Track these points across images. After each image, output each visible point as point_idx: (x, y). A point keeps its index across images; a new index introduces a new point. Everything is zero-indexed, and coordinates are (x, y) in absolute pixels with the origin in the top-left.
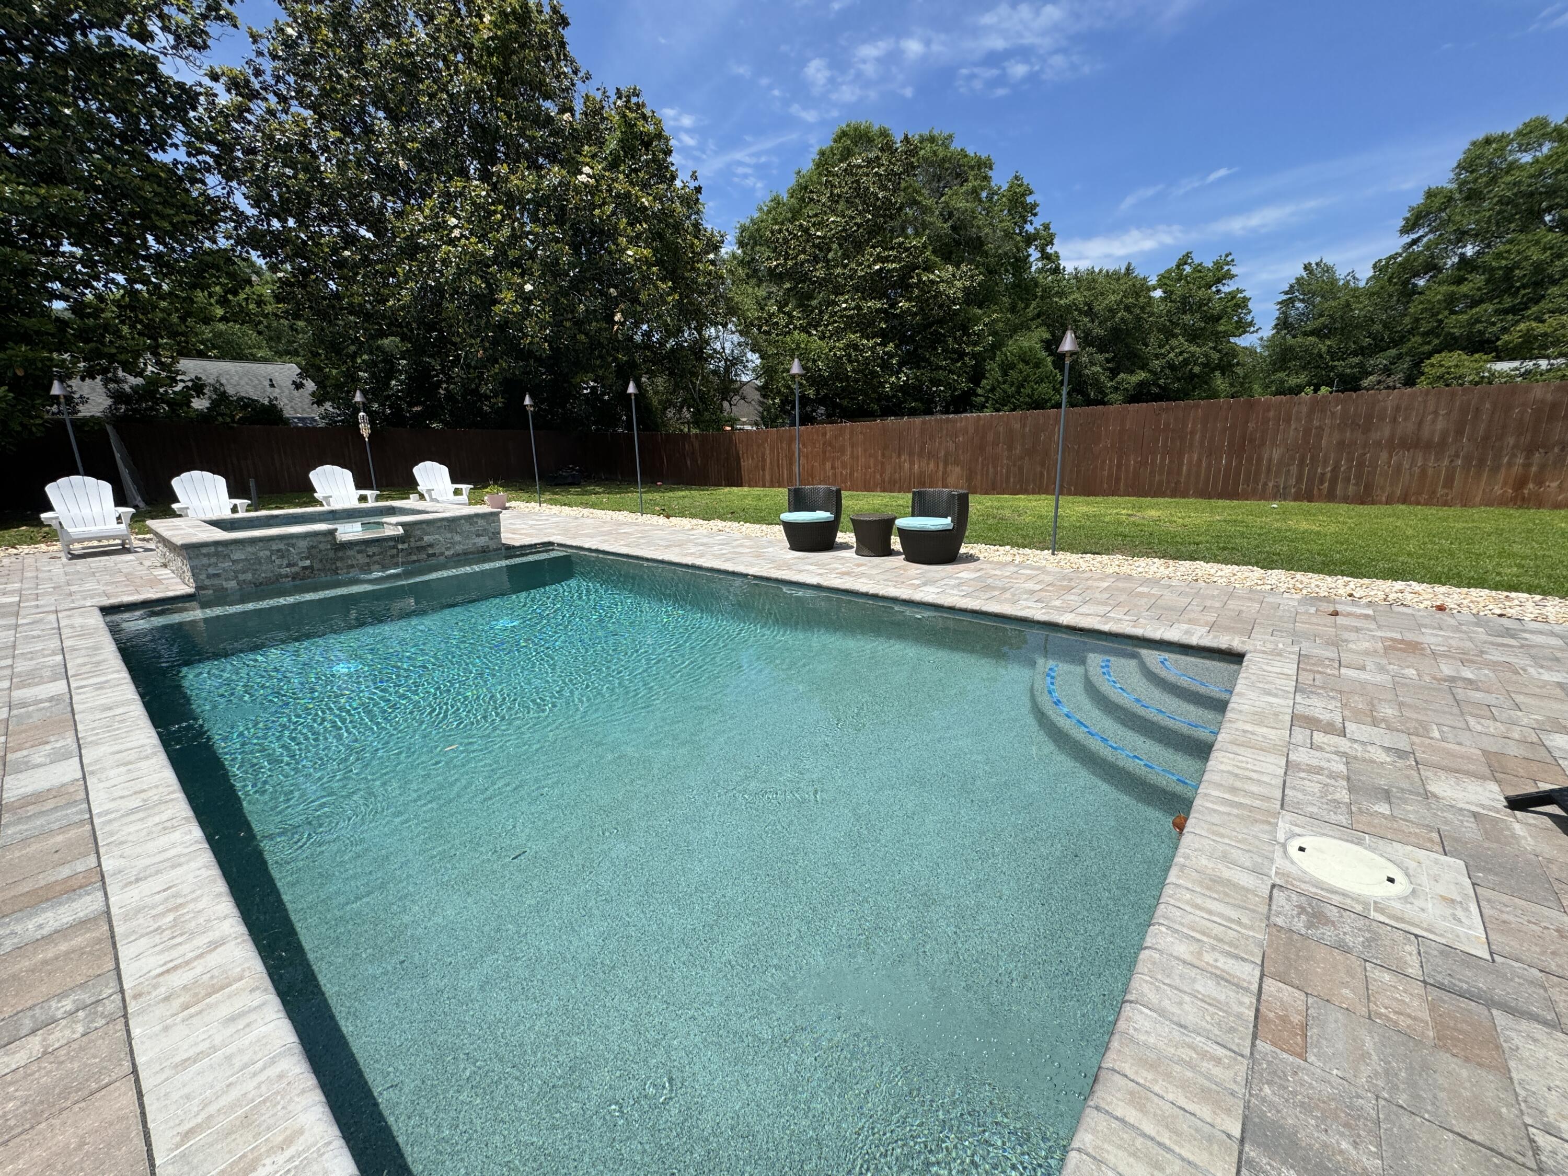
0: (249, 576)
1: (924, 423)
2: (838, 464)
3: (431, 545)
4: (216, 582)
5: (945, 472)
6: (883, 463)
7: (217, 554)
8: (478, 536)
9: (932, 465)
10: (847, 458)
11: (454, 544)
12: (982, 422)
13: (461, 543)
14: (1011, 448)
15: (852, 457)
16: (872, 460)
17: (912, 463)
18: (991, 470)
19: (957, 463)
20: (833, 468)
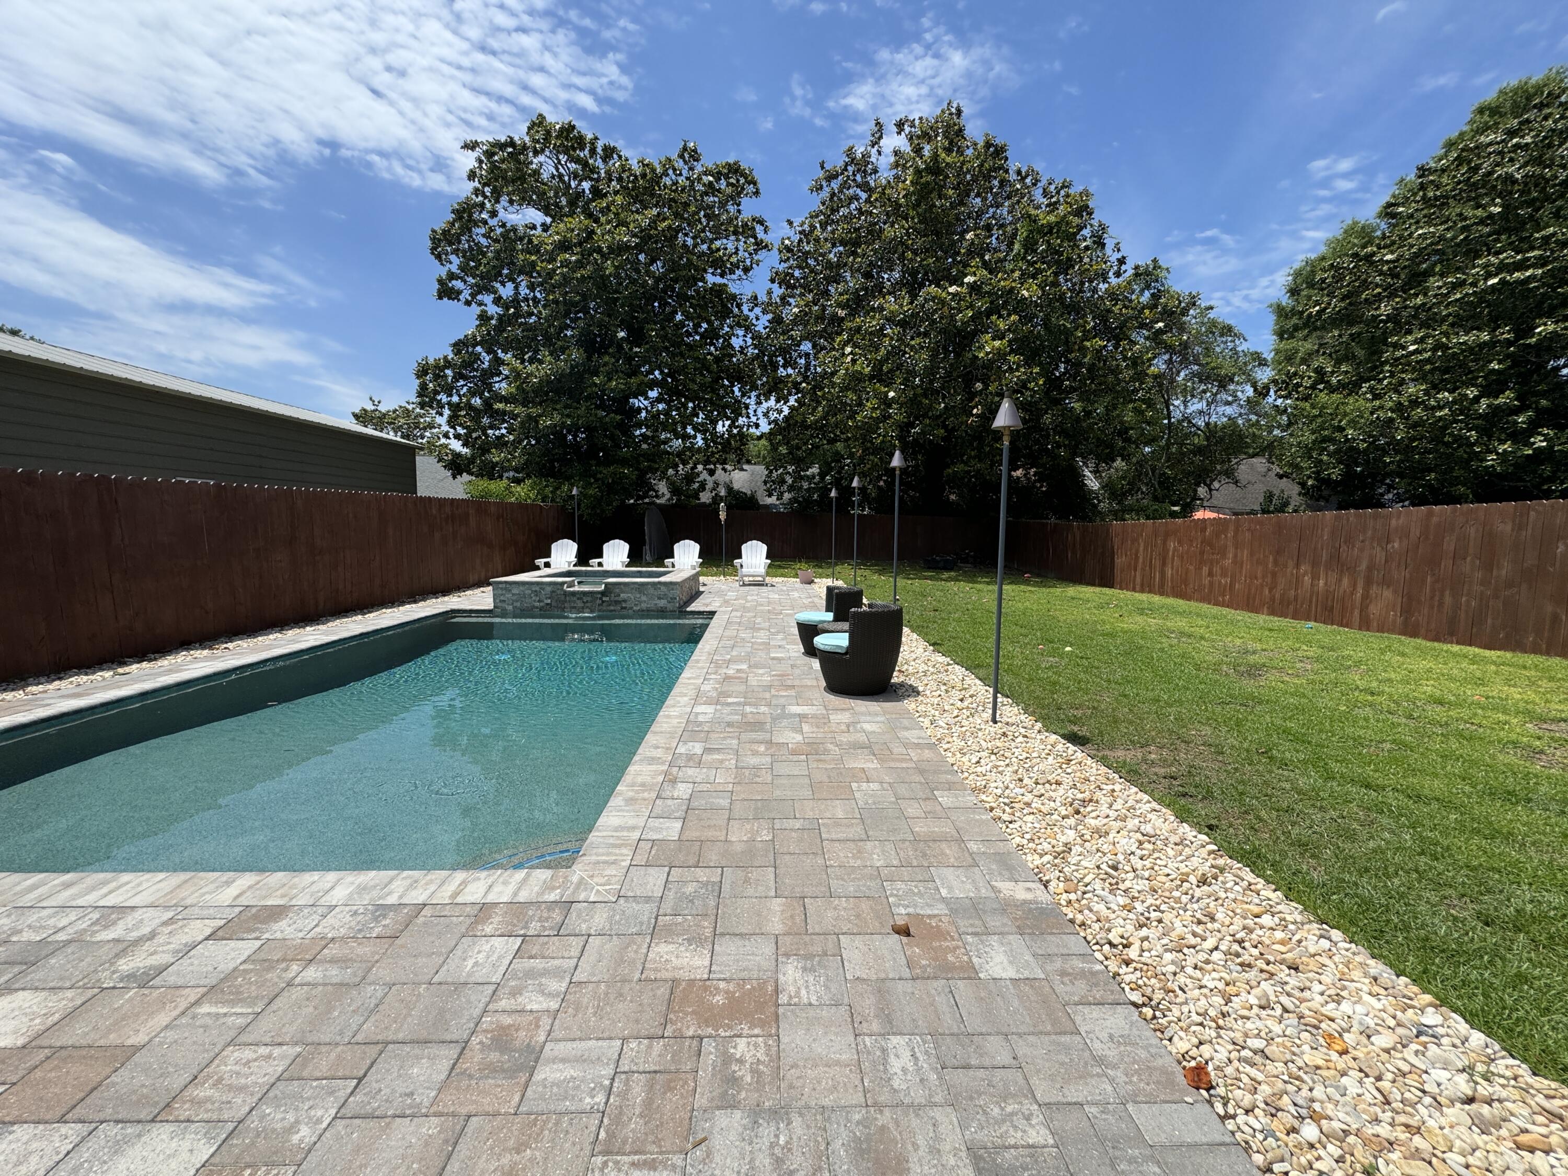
0: (518, 604)
1: (1337, 518)
2: (1217, 570)
3: (625, 601)
4: (504, 605)
5: (1366, 596)
6: (1274, 575)
7: (506, 589)
8: (659, 598)
9: (1346, 581)
10: (1228, 562)
11: (641, 602)
12: (1435, 520)
13: (646, 602)
14: (1489, 565)
15: (1235, 562)
16: (1260, 568)
17: (1315, 577)
18: (1448, 599)
19: (1386, 582)
20: (1210, 574)
